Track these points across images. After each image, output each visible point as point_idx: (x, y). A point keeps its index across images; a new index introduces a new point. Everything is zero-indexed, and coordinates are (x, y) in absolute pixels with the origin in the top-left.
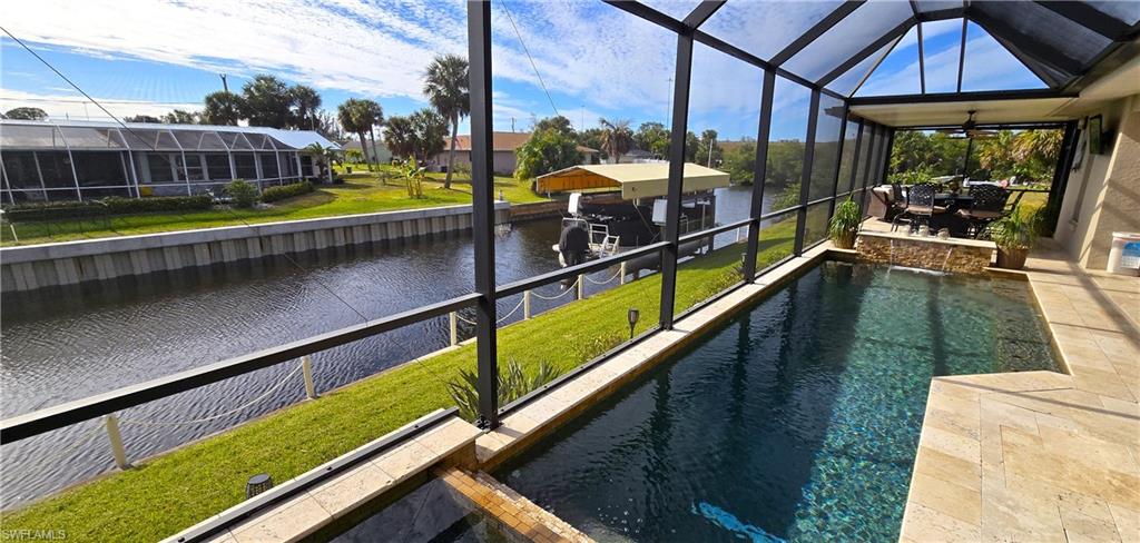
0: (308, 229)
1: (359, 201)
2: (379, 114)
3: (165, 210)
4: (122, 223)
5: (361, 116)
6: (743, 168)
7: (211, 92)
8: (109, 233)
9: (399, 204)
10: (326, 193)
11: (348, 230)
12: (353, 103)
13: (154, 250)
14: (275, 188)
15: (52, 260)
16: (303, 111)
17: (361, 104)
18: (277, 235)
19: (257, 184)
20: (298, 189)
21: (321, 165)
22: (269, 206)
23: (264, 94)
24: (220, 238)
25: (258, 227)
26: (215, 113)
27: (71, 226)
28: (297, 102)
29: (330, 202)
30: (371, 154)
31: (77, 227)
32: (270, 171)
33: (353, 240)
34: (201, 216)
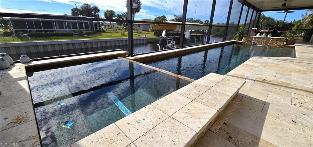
0: (96, 41)
1: (109, 35)
2: (115, 14)
3: (62, 35)
4: (53, 38)
5: (110, 15)
6: (216, 31)
7: (73, 8)
8: (50, 40)
9: (119, 36)
10: (101, 34)
11: (106, 42)
12: (108, 11)
13: (60, 45)
14: (88, 31)
15: (38, 45)
16: (95, 13)
17: (110, 11)
18: (88, 42)
19: (84, 30)
20: (94, 32)
21: (100, 27)
22: (87, 36)
23: (86, 9)
24: (75, 42)
25: (84, 40)
26: (74, 13)
27: (42, 38)
28: (94, 11)
29: (101, 35)
30: (112, 26)
31: (43, 38)
32: (87, 27)
33: (107, 45)
34: (71, 37)
